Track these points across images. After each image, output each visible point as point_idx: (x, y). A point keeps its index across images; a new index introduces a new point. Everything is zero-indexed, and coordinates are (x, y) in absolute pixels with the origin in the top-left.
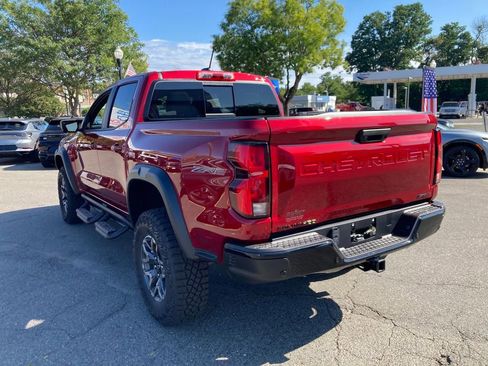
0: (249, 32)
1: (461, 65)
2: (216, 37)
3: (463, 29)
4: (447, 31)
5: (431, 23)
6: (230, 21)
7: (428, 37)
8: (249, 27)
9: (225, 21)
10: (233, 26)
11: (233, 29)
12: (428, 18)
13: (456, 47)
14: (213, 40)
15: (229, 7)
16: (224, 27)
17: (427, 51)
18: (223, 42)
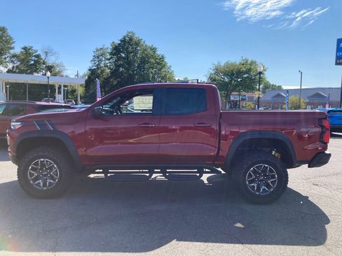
1: (35, 74)
3: (36, 51)
4: (26, 51)
5: (13, 42)
7: (12, 52)
12: (11, 38)
13: (32, 62)
17: (12, 62)
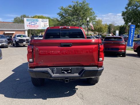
0: (135, 9)
2: (123, 12)
6: (129, 6)
8: (136, 7)
9: (127, 6)
10: (130, 7)
11: (130, 9)
14: (122, 13)
15: (129, 1)
16: (126, 8)
18: (125, 13)
